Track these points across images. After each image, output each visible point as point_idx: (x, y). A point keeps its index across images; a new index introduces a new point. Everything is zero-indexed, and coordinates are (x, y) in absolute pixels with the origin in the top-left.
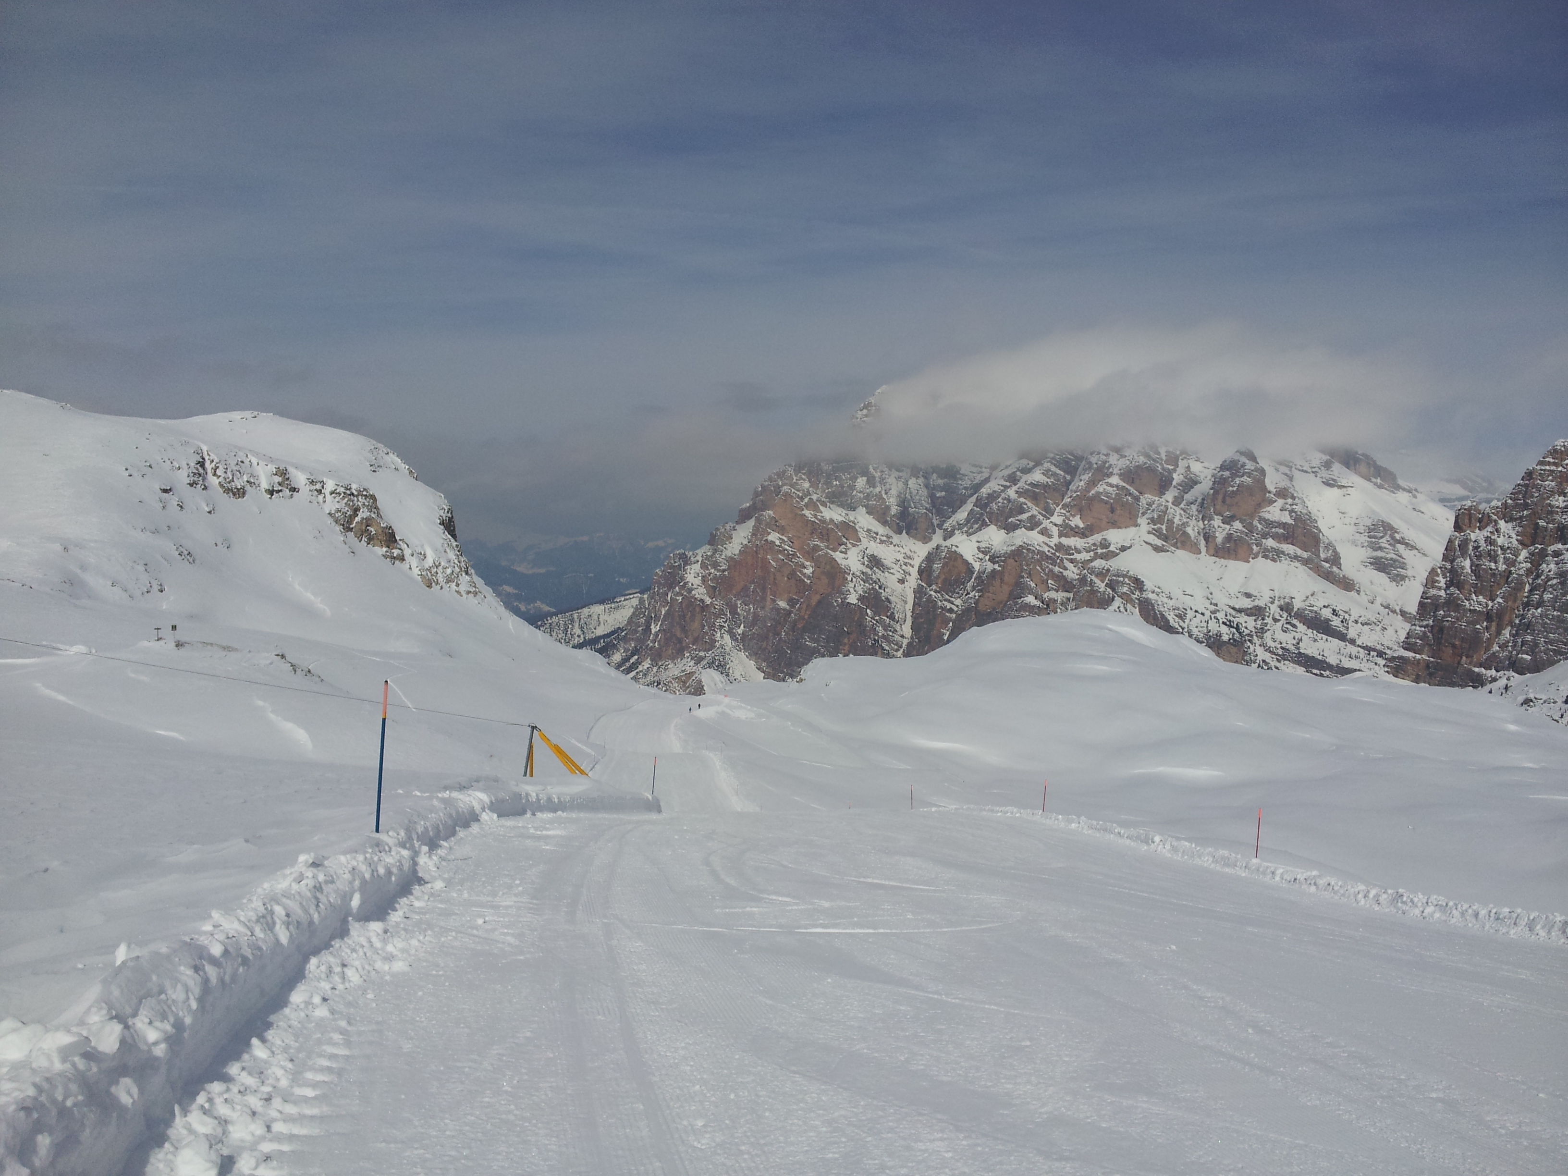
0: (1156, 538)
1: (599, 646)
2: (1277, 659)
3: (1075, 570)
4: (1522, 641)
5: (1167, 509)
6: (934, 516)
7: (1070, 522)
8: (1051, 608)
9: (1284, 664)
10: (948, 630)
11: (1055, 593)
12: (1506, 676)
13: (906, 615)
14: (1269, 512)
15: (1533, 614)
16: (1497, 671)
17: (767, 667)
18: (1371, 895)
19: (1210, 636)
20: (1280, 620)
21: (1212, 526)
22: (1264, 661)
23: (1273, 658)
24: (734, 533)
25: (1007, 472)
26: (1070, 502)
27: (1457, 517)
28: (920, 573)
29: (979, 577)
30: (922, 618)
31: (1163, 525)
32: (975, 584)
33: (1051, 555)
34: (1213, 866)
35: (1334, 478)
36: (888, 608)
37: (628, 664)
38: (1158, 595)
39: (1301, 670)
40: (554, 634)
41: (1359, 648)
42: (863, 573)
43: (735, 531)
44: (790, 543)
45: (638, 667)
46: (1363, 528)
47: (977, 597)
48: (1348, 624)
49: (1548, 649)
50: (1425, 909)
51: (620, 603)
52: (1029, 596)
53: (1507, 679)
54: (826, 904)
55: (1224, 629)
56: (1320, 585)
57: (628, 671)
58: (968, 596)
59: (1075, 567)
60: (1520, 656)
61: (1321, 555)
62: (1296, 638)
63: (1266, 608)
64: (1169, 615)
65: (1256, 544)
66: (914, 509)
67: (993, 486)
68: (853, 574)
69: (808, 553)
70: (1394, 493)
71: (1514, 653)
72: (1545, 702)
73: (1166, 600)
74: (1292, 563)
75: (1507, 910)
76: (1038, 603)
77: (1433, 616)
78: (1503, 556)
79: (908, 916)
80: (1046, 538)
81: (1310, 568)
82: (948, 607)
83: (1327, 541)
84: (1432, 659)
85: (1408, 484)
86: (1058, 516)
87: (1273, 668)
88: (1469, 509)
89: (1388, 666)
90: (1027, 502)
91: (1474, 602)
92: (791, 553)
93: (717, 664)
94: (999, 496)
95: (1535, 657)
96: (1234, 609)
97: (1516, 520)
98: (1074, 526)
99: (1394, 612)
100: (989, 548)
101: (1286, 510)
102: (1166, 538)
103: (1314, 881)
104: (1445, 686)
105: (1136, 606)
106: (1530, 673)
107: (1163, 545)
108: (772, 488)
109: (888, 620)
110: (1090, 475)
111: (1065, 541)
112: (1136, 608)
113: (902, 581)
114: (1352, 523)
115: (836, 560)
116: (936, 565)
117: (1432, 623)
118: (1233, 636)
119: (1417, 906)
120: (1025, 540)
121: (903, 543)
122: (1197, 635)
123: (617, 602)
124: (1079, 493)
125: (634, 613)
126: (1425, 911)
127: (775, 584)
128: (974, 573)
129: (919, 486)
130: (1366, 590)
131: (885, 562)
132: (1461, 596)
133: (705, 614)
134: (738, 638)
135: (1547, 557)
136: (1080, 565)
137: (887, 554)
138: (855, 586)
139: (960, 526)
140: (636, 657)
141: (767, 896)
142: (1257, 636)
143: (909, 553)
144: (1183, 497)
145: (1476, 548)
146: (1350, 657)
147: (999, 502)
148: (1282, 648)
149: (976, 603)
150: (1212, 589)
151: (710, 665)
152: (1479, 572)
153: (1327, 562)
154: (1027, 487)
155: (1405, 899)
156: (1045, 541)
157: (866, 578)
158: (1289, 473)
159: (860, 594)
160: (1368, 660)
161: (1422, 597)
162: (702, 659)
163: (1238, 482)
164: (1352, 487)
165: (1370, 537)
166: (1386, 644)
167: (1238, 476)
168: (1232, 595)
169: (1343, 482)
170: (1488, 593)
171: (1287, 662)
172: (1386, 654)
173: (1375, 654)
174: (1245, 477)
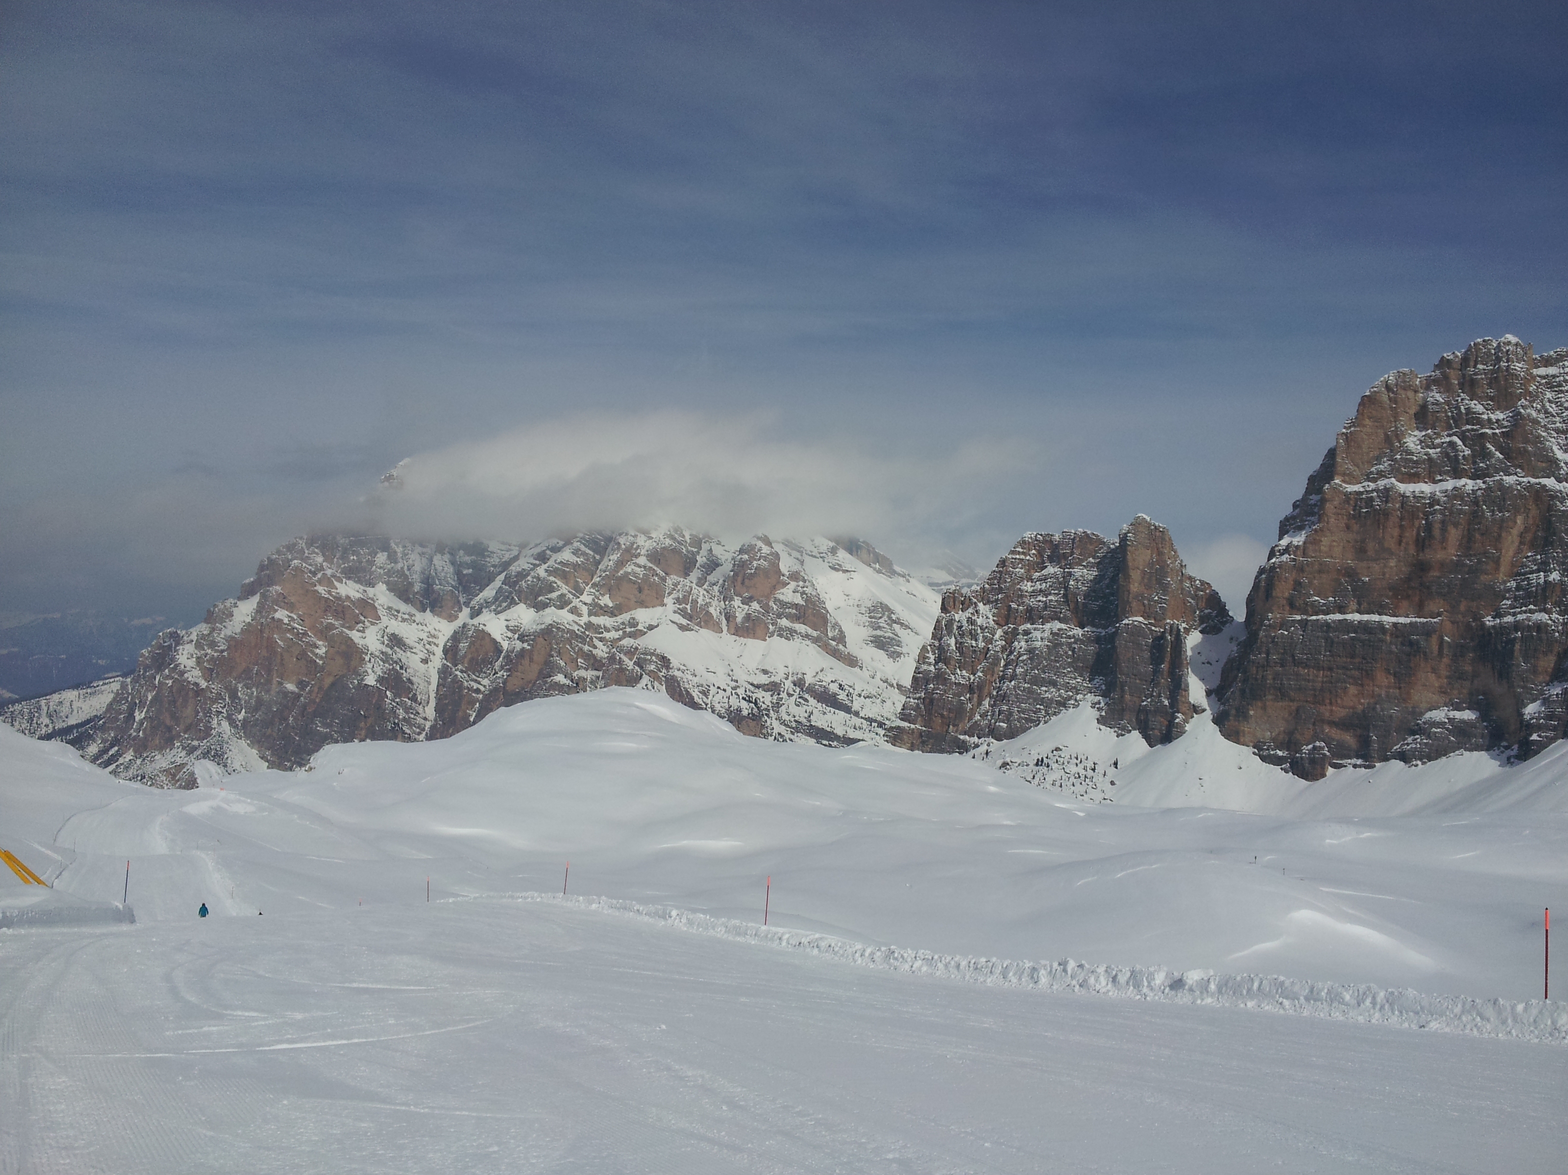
0: (682, 618)
1: (72, 737)
2: (791, 731)
3: (605, 649)
4: (999, 711)
5: (691, 590)
6: (460, 594)
7: (599, 601)
8: (581, 686)
9: (797, 736)
10: (474, 712)
11: (585, 671)
12: (987, 743)
13: (429, 696)
14: (783, 594)
15: (1008, 686)
16: (979, 738)
17: (272, 755)
18: (867, 954)
19: (731, 711)
20: (793, 695)
21: (732, 606)
22: (779, 734)
23: (787, 731)
24: (235, 611)
25: (538, 550)
26: (599, 582)
27: (943, 599)
28: (445, 652)
29: (507, 656)
30: (446, 700)
31: (687, 605)
32: (504, 663)
33: (581, 634)
34: (726, 936)
35: (839, 563)
36: (410, 690)
37: (106, 757)
38: (683, 673)
39: (812, 741)
40: (16, 724)
41: (862, 720)
42: (382, 653)
43: (236, 608)
44: (300, 621)
45: (118, 759)
46: (865, 609)
47: (505, 677)
48: (852, 697)
49: (1020, 717)
50: (913, 964)
51: (97, 688)
52: (559, 674)
53: (987, 745)
54: (299, 1016)
55: (744, 704)
56: (828, 661)
57: (107, 764)
58: (496, 675)
59: (604, 645)
60: (997, 724)
61: (829, 634)
62: (808, 712)
63: (781, 684)
64: (694, 691)
65: (772, 624)
66: (439, 586)
67: (523, 564)
68: (371, 654)
69: (321, 632)
70: (891, 578)
71: (993, 721)
72: (1019, 765)
73: (690, 677)
74: (803, 641)
75: (983, 960)
76: (567, 682)
77: (924, 689)
78: (982, 635)
79: (390, 1022)
80: (576, 617)
81: (819, 646)
82: (475, 688)
83: (834, 621)
84: (924, 728)
85: (903, 570)
86: (588, 595)
87: (788, 740)
88: (954, 593)
89: (887, 736)
90: (557, 581)
91: (958, 675)
92: (301, 631)
93: (213, 754)
94: (528, 575)
95: (1010, 724)
96: (752, 684)
97: (992, 602)
98: (603, 605)
99: (892, 686)
100: (518, 627)
101: (798, 592)
102: (691, 618)
103: (816, 944)
104: (935, 752)
105: (663, 683)
106: (1007, 739)
107: (688, 624)
108: (281, 562)
109: (410, 702)
110: (619, 555)
111: (595, 620)
112: (662, 685)
113: (425, 661)
114: (856, 604)
115: (352, 640)
116: (463, 645)
117: (923, 696)
118: (752, 710)
119: (906, 961)
120: (555, 619)
121: (426, 621)
122: (720, 711)
123: (95, 687)
124: (608, 573)
125: (114, 699)
126: (914, 966)
127: (282, 664)
128: (502, 652)
129: (444, 563)
130: (868, 666)
131: (407, 641)
132: (948, 670)
133: (199, 699)
134: (237, 725)
135: (1018, 635)
136: (609, 643)
137: (409, 633)
138: (373, 667)
139: (487, 604)
140: (116, 748)
141: (232, 1012)
142: (773, 710)
143: (433, 632)
144: (706, 578)
145: (960, 627)
146: (855, 728)
147: (528, 581)
148: (796, 721)
149: (504, 683)
150: (732, 667)
151: (205, 755)
152: (962, 649)
153: (834, 641)
154: (556, 565)
155: (896, 955)
156: (575, 620)
157: (386, 658)
158: (800, 557)
159: (379, 675)
160: (870, 731)
161: (915, 672)
162: (195, 748)
163: (755, 565)
164: (854, 571)
165: (870, 617)
166: (885, 716)
167: (755, 560)
168: (751, 672)
169: (848, 567)
170: (970, 668)
171: (799, 734)
172: (885, 724)
173: (876, 724)
174: (762, 560)
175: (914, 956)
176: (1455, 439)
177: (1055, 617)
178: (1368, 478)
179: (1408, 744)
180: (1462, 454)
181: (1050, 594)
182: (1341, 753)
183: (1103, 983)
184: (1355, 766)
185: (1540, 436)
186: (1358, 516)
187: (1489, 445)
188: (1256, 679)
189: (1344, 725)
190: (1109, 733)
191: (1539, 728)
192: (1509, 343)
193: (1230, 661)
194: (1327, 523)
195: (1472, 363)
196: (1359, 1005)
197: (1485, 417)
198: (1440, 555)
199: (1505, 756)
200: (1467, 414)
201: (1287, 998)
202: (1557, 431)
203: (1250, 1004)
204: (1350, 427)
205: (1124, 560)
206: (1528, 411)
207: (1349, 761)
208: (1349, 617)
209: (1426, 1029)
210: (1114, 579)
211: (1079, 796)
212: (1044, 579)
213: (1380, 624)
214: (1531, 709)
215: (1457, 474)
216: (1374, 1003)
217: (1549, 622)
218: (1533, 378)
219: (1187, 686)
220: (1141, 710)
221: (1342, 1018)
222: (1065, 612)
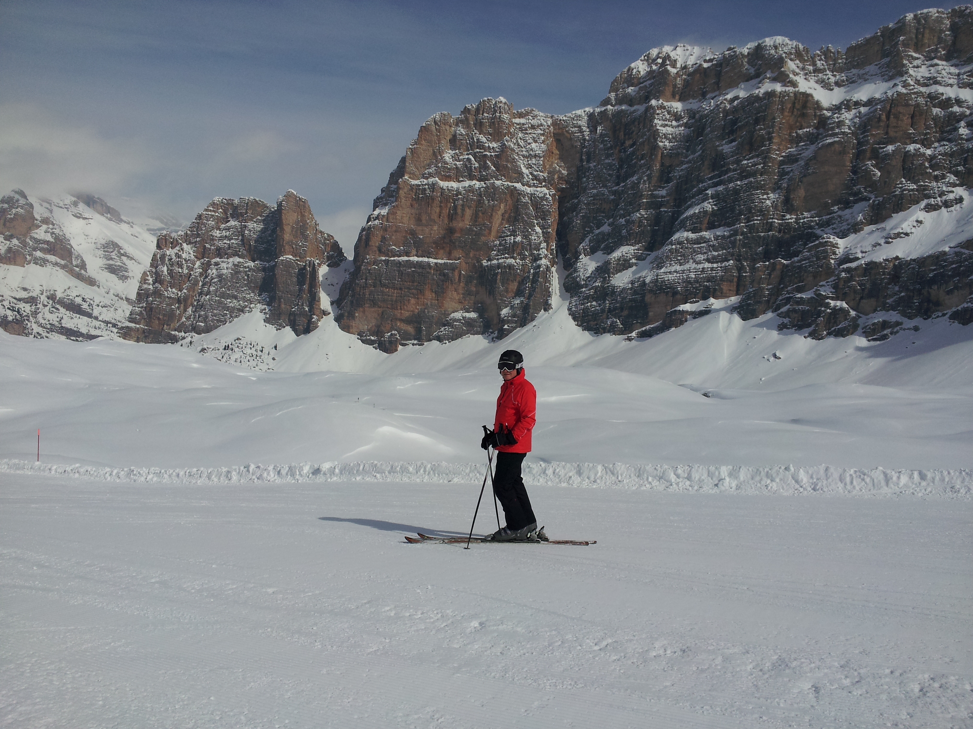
2: (47, 331)
4: (199, 315)
9: (52, 335)
14: (37, 233)
15: (204, 299)
16: (185, 333)
20: (47, 305)
22: (38, 333)
23: (44, 331)
27: (158, 240)
35: (80, 212)
39: (63, 338)
41: (101, 322)
46: (100, 245)
48: (93, 307)
49: (213, 319)
53: (191, 337)
55: (9, 313)
56: (73, 282)
60: (198, 323)
61: (73, 262)
62: (59, 317)
63: (37, 298)
65: (29, 255)
70: (119, 224)
71: (194, 322)
72: (213, 350)
74: (54, 267)
77: (146, 301)
78: (186, 265)
81: (66, 271)
83: (77, 254)
84: (146, 327)
85: (128, 219)
87: (44, 337)
88: (165, 236)
89: (119, 333)
91: (170, 292)
95: (207, 324)
96: (15, 298)
97: (193, 243)
99: (122, 299)
101: (48, 232)
103: (77, 470)
104: (154, 343)
106: (204, 333)
114: (93, 242)
117: (145, 306)
118: (15, 317)
119: (142, 476)
126: (148, 478)
130: (103, 285)
132: (162, 288)
135: (211, 265)
142: (32, 316)
145: (170, 260)
146: (95, 328)
148: (50, 324)
152: (172, 274)
153: (77, 267)
158: (49, 208)
160: (106, 330)
161: (138, 290)
163: (14, 212)
164: (92, 219)
165: (104, 251)
166: (117, 319)
167: (14, 208)
168: (14, 289)
169: (86, 215)
170: (178, 287)
171: (53, 333)
172: (117, 325)
173: (111, 325)
174: (19, 209)
175: (147, 472)
176: (471, 157)
177: (236, 254)
178: (423, 176)
179: (441, 332)
180: (474, 166)
181: (232, 239)
182: (406, 337)
183: (272, 476)
184: (413, 345)
185: (514, 159)
186: (417, 199)
187: (488, 162)
188: (359, 295)
189: (408, 321)
190: (271, 328)
191: (508, 322)
192: (501, 102)
193: (345, 284)
194: (401, 202)
195: (481, 112)
196: (417, 473)
197: (487, 145)
198: (460, 225)
199: (491, 337)
200: (477, 143)
201: (378, 473)
202: (524, 156)
203: (358, 478)
204: (414, 145)
205: (280, 219)
206: (509, 143)
207: (410, 342)
208: (411, 259)
209: (452, 482)
210: (274, 231)
211: (252, 368)
212: (228, 229)
213: (428, 264)
214: (505, 312)
215: (471, 178)
216: (425, 471)
217: (515, 264)
218: (513, 124)
219: (319, 298)
220: (292, 314)
221: (408, 481)
222: (242, 251)
